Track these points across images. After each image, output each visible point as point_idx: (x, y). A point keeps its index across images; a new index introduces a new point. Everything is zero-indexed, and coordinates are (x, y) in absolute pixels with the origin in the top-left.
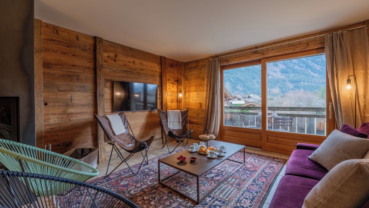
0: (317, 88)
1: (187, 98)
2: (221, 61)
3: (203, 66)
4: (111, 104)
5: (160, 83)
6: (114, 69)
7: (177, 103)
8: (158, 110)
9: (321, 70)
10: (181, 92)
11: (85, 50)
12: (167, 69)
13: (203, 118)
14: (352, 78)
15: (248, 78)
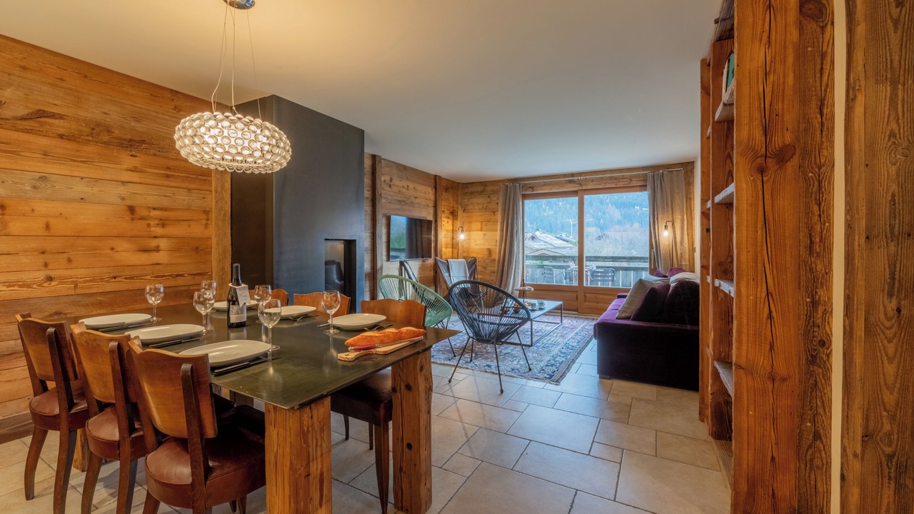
5: (434, 217)
8: (435, 259)
12: (442, 196)
14: (669, 225)
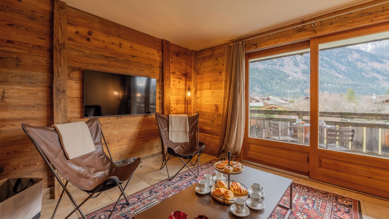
0: (342, 90)
1: (198, 98)
2: (246, 46)
3: (221, 55)
4: (79, 105)
5: (161, 76)
6: (86, 52)
7: (185, 104)
8: (156, 114)
9: (346, 71)
10: (189, 89)
11: (32, 19)
12: (171, 58)
13: (220, 126)
15: (266, 78)
